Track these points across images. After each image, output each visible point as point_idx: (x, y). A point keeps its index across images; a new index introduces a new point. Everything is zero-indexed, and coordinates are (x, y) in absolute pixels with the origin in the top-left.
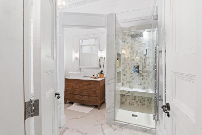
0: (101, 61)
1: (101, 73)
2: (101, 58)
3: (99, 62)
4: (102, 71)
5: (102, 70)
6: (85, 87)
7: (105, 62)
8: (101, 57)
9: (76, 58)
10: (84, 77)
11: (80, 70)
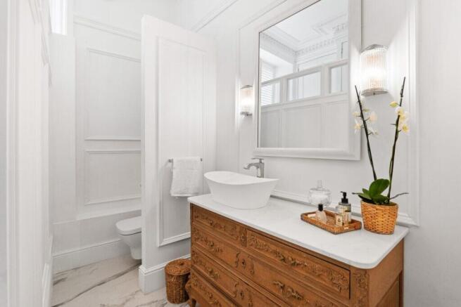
0: (371, 116)
1: (377, 195)
2: (373, 93)
3: (359, 123)
4: (380, 184)
5: (383, 175)
6: (264, 276)
7: (402, 124)
8: (370, 87)
9: (247, 114)
10: (271, 196)
11: (260, 165)
